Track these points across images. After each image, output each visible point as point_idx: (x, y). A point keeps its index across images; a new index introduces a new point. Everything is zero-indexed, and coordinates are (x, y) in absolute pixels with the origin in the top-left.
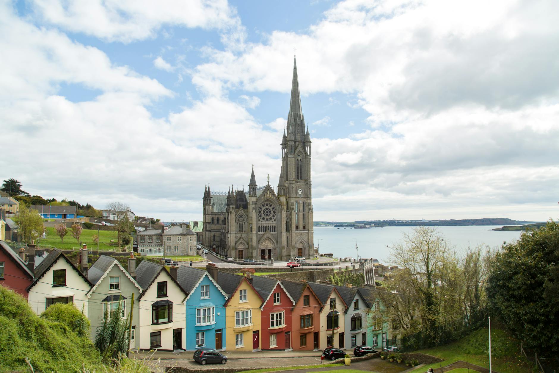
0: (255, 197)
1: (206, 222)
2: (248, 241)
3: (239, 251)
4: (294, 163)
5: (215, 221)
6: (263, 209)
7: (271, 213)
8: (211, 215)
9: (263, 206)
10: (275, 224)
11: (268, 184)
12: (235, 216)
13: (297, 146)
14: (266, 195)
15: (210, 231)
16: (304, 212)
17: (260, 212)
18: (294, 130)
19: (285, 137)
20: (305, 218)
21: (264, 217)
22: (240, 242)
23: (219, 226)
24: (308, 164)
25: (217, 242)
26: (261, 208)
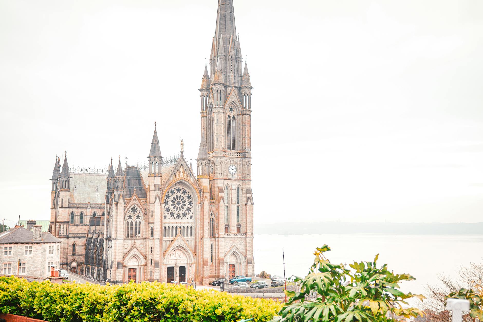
0: (159, 178)
1: (59, 219)
2: (146, 252)
3: (130, 270)
4: (223, 121)
5: (77, 219)
6: (171, 199)
7: (185, 205)
8: (69, 207)
9: (173, 192)
10: (192, 223)
11: (182, 156)
12: (124, 209)
13: (229, 94)
14: (177, 174)
15: (68, 237)
16: (238, 203)
17: (166, 203)
18: (223, 65)
19: (206, 77)
20: (240, 214)
21: (174, 211)
22: (131, 254)
23: (84, 227)
24: (247, 125)
25: (79, 255)
26: (168, 197)
